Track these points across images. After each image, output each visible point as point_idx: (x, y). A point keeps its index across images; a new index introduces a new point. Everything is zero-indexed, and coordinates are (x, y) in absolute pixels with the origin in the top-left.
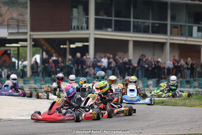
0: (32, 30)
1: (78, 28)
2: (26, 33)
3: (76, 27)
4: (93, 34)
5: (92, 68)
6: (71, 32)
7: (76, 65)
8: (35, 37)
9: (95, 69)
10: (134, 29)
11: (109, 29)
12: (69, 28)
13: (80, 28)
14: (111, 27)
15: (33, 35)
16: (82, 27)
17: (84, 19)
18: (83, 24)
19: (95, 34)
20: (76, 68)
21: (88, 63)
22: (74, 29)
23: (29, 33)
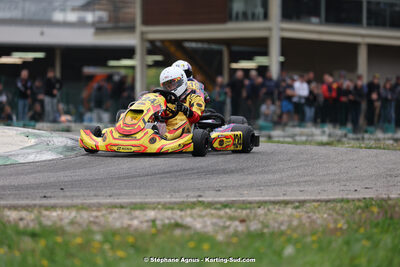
0: (146, 22)
1: (245, 16)
2: (131, 29)
3: (240, 16)
4: (277, 29)
6: (230, 25)
8: (151, 36)
10: (368, 18)
11: (314, 20)
12: (226, 16)
13: (250, 16)
14: (317, 14)
15: (147, 33)
16: (253, 15)
18: (256, 6)
19: (283, 30)
22: (237, 19)
23: (140, 28)
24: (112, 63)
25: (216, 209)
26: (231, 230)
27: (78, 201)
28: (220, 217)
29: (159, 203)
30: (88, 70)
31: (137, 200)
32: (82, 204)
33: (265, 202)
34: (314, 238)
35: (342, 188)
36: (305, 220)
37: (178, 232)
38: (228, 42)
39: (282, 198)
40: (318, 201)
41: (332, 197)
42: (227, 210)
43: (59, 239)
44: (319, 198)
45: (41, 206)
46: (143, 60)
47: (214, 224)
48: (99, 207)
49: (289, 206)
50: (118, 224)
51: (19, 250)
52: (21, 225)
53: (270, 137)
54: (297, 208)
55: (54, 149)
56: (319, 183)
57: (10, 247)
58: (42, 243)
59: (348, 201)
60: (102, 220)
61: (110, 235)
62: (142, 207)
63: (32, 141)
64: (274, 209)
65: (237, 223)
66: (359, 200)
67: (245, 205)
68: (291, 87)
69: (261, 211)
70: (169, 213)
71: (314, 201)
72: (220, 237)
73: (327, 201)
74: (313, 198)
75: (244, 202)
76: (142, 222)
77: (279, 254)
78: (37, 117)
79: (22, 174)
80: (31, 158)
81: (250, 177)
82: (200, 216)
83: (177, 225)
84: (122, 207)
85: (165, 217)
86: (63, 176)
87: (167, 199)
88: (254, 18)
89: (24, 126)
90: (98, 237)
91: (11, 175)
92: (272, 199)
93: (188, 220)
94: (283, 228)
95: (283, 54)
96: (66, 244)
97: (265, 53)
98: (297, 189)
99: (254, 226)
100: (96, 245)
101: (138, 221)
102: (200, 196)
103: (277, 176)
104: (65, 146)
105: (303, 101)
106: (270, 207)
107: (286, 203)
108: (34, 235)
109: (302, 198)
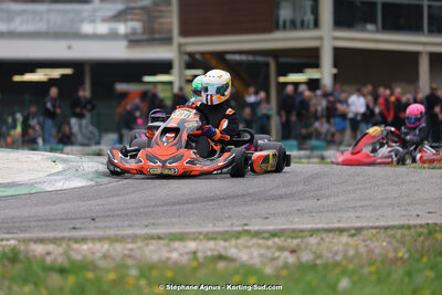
0: (184, 32)
1: (293, 25)
2: (167, 41)
3: (288, 24)
4: (328, 38)
5: (324, 120)
6: (277, 35)
7: (283, 113)
8: (190, 49)
9: (332, 121)
10: (430, 24)
11: (370, 27)
12: (272, 25)
13: (298, 23)
14: (373, 21)
15: (186, 44)
16: (302, 23)
17: (308, 4)
18: (305, 14)
19: (335, 38)
20: (284, 119)
21: (319, 109)
22: (284, 27)
23: (177, 39)
24: (147, 79)
25: (263, 238)
26: (281, 262)
27: (111, 233)
28: (268, 248)
29: (200, 233)
30: (121, 87)
31: (176, 230)
32: (116, 236)
33: (318, 230)
34: (373, 269)
35: (403, 213)
36: (362, 250)
37: (221, 265)
38: (275, 53)
39: (336, 225)
40: (376, 228)
41: (391, 223)
42: (276, 240)
43: (90, 275)
44: (377, 224)
45: (70, 239)
46: (181, 75)
47: (261, 256)
48: (134, 238)
49: (345, 234)
50: (155, 258)
51: (47, 288)
52: (49, 260)
53: (323, 158)
54: (353, 235)
55: (84, 176)
56: (377, 208)
57: (36, 284)
58: (71, 280)
59: (409, 227)
60: (137, 253)
61: (147, 270)
62: (182, 237)
63: (60, 167)
64: (328, 238)
65: (287, 254)
66: (422, 226)
67: (296, 233)
68: (345, 102)
69: (313, 240)
70: (211, 244)
71: (372, 228)
72: (268, 270)
73: (386, 228)
74: (371, 224)
75: (294, 231)
76: (181, 255)
77: (333, 287)
78: (65, 140)
79: (49, 204)
80: (59, 186)
81: (301, 202)
82: (246, 247)
83: (221, 257)
84: (159, 238)
85: (208, 248)
86: (94, 206)
87: (210, 228)
88: (303, 26)
89: (52, 150)
90: (134, 272)
91: (36, 205)
92: (326, 226)
93: (233, 252)
94: (338, 258)
95: (335, 66)
96: (98, 280)
97: (316, 65)
98: (352, 215)
99: (306, 257)
100: (131, 281)
101: (177, 253)
102: (246, 225)
103: (331, 201)
104: (97, 172)
105: (359, 118)
106: (324, 235)
107: (341, 231)
108: (62, 271)
109: (359, 225)
